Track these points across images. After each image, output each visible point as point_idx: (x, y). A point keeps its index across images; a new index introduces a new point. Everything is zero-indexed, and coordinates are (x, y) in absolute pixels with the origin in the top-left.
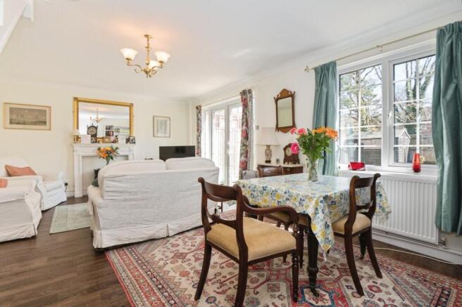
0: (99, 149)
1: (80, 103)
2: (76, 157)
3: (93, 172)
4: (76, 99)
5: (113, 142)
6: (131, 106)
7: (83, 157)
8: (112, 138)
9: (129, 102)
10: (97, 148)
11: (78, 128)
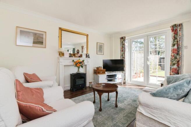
0: (73, 61)
1: (62, 31)
2: (61, 66)
3: (70, 75)
4: (60, 28)
5: (79, 57)
6: (87, 36)
7: (64, 66)
8: (79, 55)
9: (86, 33)
10: (72, 60)
11: (61, 47)
